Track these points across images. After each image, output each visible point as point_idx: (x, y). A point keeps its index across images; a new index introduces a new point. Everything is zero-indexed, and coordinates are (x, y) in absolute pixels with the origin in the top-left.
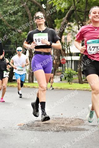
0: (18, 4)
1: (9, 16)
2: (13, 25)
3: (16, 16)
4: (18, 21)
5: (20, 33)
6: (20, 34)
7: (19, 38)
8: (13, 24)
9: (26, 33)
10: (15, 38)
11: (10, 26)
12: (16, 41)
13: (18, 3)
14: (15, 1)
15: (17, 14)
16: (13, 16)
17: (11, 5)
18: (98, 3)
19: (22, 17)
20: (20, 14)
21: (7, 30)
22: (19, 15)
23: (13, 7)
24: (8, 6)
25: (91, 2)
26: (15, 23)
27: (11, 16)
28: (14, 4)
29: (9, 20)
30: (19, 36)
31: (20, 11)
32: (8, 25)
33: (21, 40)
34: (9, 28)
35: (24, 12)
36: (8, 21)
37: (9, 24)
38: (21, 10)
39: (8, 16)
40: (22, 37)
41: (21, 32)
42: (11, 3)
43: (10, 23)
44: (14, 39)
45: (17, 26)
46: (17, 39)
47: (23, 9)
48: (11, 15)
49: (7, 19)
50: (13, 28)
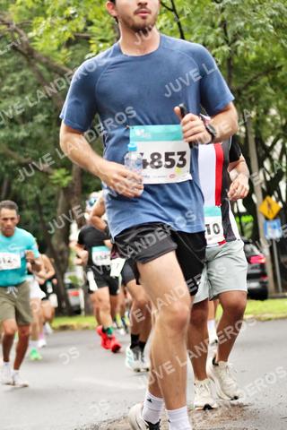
0: (33, 91)
1: (11, 128)
2: (25, 151)
3: (30, 124)
4: (38, 138)
5: (47, 174)
6: (47, 177)
7: (45, 190)
8: (22, 149)
9: (63, 171)
10: (32, 190)
11: (16, 155)
12: (37, 199)
13: (32, 88)
14: (22, 83)
15: (32, 120)
16: (22, 127)
17: (11, 94)
18: (263, 65)
19: (48, 127)
20: (40, 118)
21: (7, 167)
22: (40, 121)
23: (19, 99)
24: (5, 97)
25: (245, 63)
26: (30, 147)
27: (15, 127)
28: (22, 91)
29: (10, 139)
30: (44, 181)
31: (41, 111)
32: (11, 152)
33: (51, 193)
34: (13, 162)
35: (53, 110)
36: (10, 143)
37: (13, 150)
38: (43, 106)
39: (7, 127)
40: (54, 185)
41: (50, 171)
42: (12, 89)
43: (12, 146)
44: (31, 193)
45: (37, 153)
46: (38, 192)
47: (49, 104)
48: (17, 123)
49: (5, 137)
50: (24, 160)
